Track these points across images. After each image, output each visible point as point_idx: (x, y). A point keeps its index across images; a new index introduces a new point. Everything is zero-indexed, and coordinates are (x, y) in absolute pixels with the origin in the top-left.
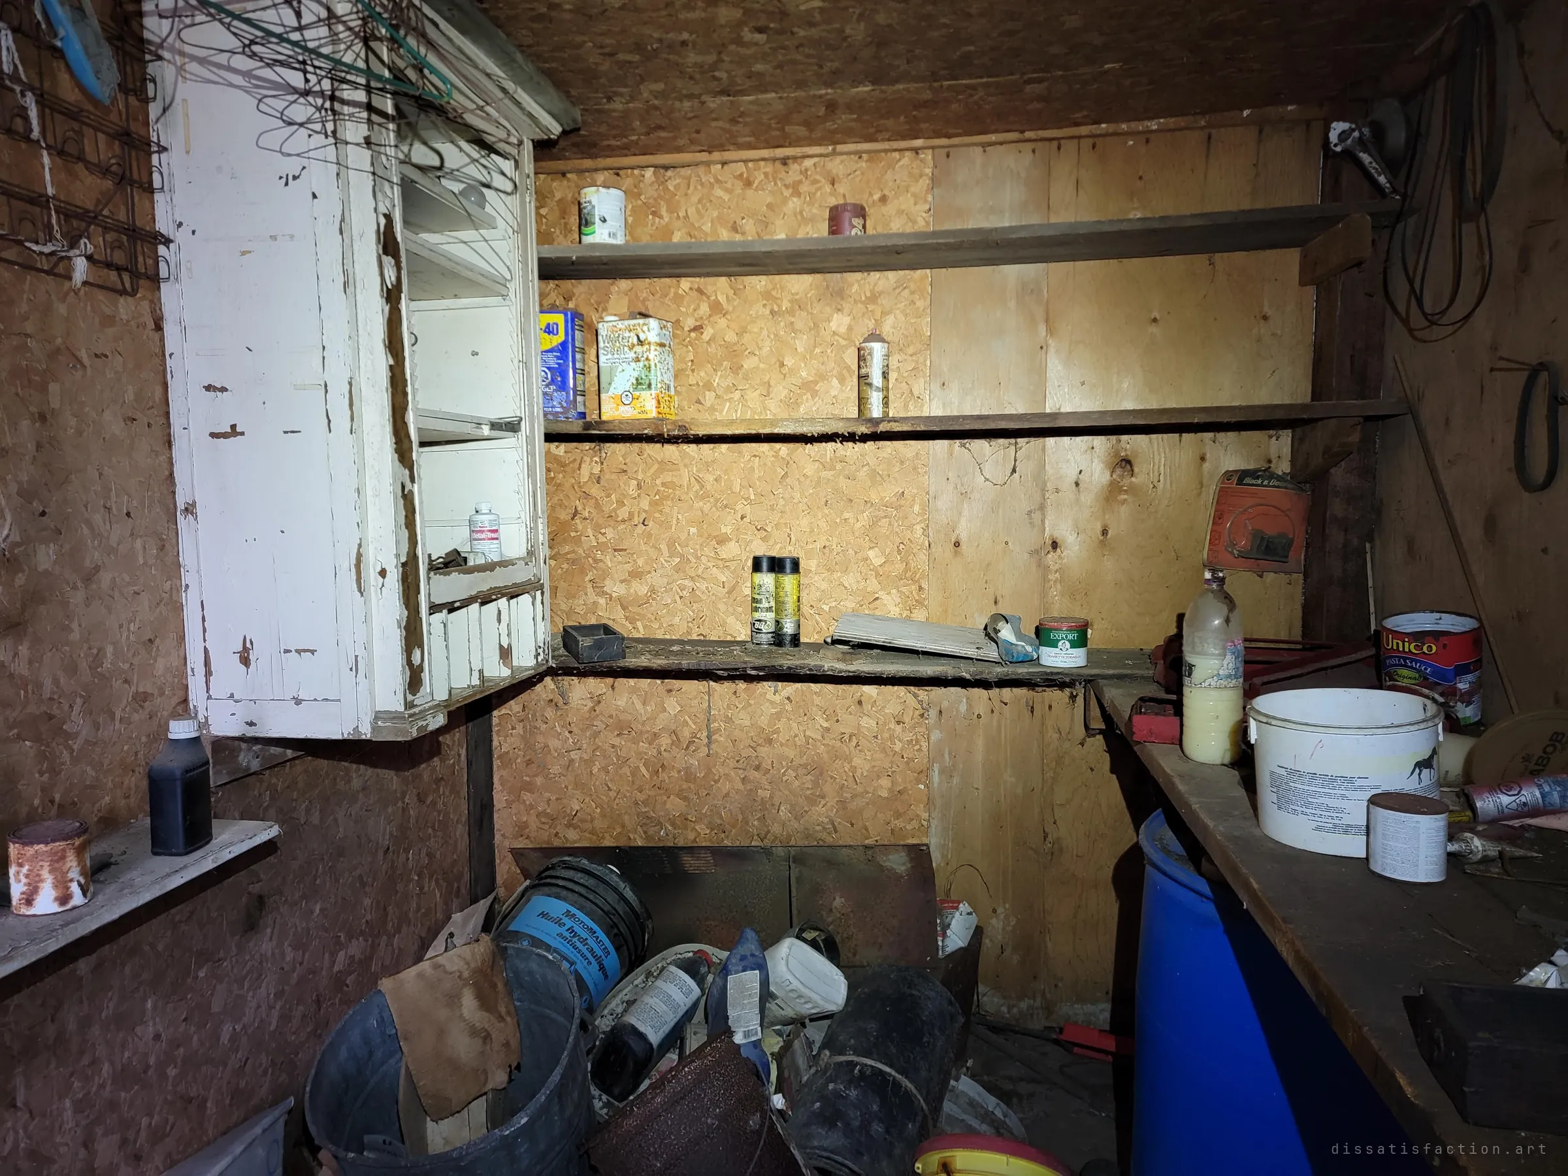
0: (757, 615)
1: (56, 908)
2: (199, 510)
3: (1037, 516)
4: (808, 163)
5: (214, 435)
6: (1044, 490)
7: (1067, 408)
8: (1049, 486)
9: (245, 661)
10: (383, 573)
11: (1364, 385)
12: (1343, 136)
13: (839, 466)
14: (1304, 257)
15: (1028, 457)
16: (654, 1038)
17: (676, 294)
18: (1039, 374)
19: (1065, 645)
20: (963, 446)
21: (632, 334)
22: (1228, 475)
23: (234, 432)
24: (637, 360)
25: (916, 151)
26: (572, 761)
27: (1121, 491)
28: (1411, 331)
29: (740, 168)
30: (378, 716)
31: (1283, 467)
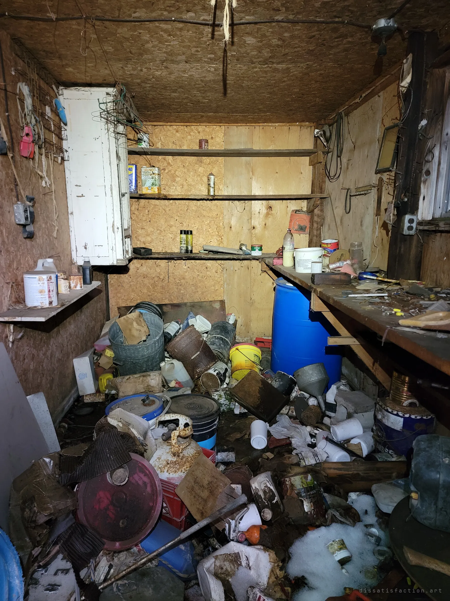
0: (181, 245)
1: (80, 289)
2: (74, 214)
3: (250, 220)
4: (192, 127)
5: (77, 196)
6: (251, 214)
7: (257, 194)
8: (253, 213)
9: (86, 248)
10: (118, 228)
11: (321, 190)
12: (317, 133)
13: (201, 207)
14: (310, 159)
15: (248, 206)
16: (172, 334)
17: (158, 160)
18: (250, 185)
19: (257, 250)
20: (232, 202)
21: (151, 171)
22: (293, 211)
23: (82, 196)
24: (153, 178)
25: (220, 126)
26: (131, 285)
27: (269, 214)
28: (329, 179)
29: (175, 127)
30: (117, 260)
31: (305, 209)
